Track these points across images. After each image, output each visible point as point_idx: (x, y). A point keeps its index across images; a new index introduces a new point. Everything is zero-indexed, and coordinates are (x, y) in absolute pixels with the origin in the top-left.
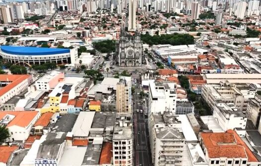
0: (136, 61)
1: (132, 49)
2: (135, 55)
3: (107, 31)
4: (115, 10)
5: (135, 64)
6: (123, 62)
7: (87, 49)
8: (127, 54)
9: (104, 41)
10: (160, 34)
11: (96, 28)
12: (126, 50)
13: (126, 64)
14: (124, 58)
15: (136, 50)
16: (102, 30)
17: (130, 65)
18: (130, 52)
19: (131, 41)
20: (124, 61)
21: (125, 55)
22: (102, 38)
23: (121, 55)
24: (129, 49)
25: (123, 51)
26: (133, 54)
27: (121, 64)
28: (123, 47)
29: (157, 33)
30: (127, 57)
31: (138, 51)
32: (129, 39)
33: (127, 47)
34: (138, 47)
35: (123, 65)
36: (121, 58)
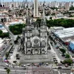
0: (42, 49)
1: (38, 38)
2: (41, 44)
3: (21, 17)
4: (27, 7)
5: (41, 52)
6: (29, 51)
7: (3, 32)
8: (33, 43)
9: (17, 25)
10: (53, 19)
11: (15, 16)
12: (32, 39)
13: (32, 53)
14: (30, 47)
15: (42, 39)
16: (18, 17)
17: (36, 52)
18: (36, 41)
19: (36, 28)
20: (30, 49)
21: (31, 44)
22: (16, 23)
23: (26, 44)
24: (34, 38)
25: (29, 40)
26: (39, 43)
27: (27, 53)
28: (28, 36)
29: (51, 18)
30: (33, 46)
31: (44, 40)
32: (35, 26)
33: (33, 36)
34: (44, 36)
35: (29, 53)
36: (27, 47)
